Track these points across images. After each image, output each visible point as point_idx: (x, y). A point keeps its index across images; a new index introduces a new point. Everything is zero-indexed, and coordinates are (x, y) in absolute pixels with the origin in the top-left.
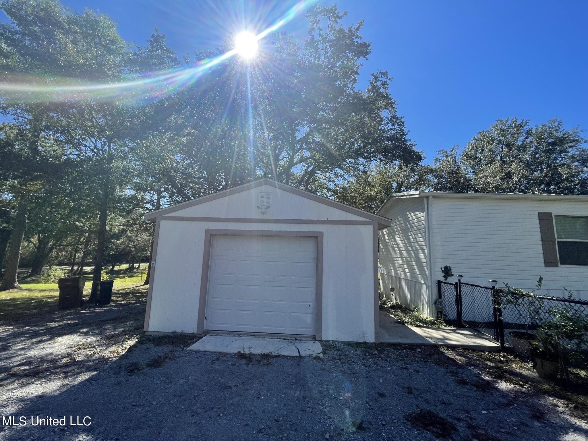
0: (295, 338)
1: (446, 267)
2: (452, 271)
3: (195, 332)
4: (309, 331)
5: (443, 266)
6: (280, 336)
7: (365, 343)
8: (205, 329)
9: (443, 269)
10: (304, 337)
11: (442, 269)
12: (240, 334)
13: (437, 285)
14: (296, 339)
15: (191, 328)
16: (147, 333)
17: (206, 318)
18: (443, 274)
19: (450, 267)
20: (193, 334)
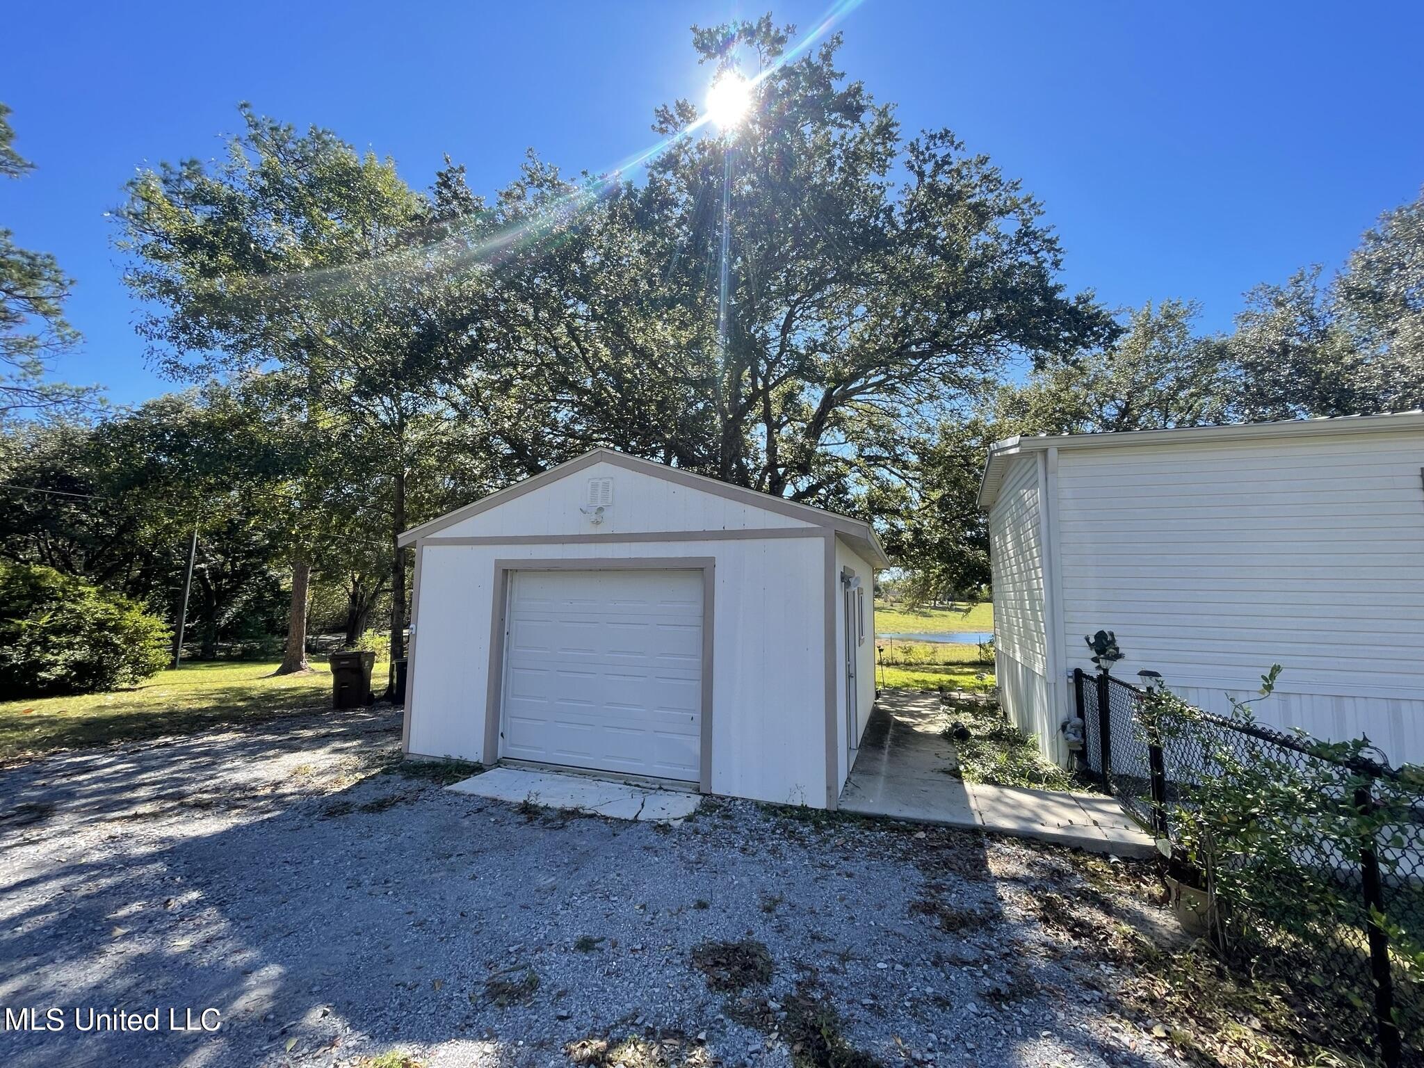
0: (661, 786)
1: (1101, 636)
2: (1118, 644)
3: (481, 761)
4: (692, 774)
5: (1092, 633)
6: (628, 780)
7: (804, 809)
8: (500, 756)
9: (1092, 640)
10: (681, 785)
11: (1087, 639)
12: (558, 769)
13: (1071, 681)
14: (660, 788)
15: (474, 752)
16: (407, 757)
17: (502, 735)
18: (1094, 654)
19: (1112, 634)
20: (478, 763)
